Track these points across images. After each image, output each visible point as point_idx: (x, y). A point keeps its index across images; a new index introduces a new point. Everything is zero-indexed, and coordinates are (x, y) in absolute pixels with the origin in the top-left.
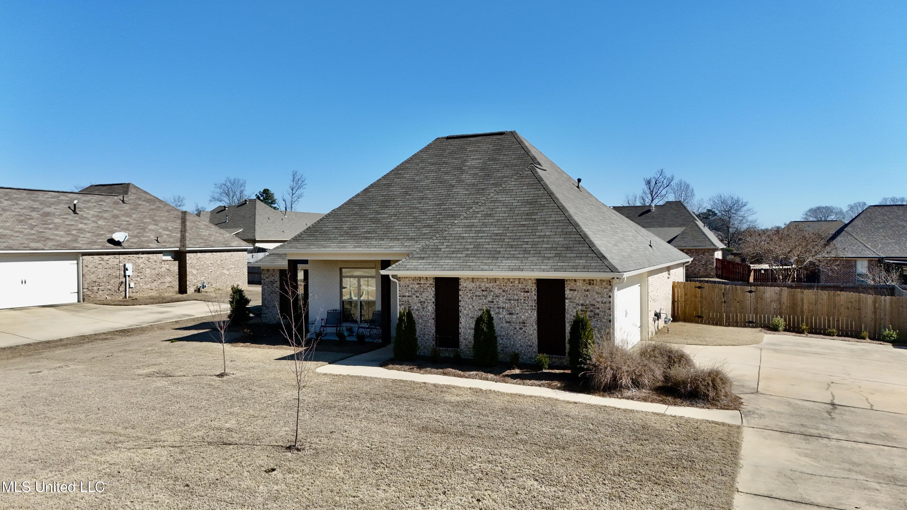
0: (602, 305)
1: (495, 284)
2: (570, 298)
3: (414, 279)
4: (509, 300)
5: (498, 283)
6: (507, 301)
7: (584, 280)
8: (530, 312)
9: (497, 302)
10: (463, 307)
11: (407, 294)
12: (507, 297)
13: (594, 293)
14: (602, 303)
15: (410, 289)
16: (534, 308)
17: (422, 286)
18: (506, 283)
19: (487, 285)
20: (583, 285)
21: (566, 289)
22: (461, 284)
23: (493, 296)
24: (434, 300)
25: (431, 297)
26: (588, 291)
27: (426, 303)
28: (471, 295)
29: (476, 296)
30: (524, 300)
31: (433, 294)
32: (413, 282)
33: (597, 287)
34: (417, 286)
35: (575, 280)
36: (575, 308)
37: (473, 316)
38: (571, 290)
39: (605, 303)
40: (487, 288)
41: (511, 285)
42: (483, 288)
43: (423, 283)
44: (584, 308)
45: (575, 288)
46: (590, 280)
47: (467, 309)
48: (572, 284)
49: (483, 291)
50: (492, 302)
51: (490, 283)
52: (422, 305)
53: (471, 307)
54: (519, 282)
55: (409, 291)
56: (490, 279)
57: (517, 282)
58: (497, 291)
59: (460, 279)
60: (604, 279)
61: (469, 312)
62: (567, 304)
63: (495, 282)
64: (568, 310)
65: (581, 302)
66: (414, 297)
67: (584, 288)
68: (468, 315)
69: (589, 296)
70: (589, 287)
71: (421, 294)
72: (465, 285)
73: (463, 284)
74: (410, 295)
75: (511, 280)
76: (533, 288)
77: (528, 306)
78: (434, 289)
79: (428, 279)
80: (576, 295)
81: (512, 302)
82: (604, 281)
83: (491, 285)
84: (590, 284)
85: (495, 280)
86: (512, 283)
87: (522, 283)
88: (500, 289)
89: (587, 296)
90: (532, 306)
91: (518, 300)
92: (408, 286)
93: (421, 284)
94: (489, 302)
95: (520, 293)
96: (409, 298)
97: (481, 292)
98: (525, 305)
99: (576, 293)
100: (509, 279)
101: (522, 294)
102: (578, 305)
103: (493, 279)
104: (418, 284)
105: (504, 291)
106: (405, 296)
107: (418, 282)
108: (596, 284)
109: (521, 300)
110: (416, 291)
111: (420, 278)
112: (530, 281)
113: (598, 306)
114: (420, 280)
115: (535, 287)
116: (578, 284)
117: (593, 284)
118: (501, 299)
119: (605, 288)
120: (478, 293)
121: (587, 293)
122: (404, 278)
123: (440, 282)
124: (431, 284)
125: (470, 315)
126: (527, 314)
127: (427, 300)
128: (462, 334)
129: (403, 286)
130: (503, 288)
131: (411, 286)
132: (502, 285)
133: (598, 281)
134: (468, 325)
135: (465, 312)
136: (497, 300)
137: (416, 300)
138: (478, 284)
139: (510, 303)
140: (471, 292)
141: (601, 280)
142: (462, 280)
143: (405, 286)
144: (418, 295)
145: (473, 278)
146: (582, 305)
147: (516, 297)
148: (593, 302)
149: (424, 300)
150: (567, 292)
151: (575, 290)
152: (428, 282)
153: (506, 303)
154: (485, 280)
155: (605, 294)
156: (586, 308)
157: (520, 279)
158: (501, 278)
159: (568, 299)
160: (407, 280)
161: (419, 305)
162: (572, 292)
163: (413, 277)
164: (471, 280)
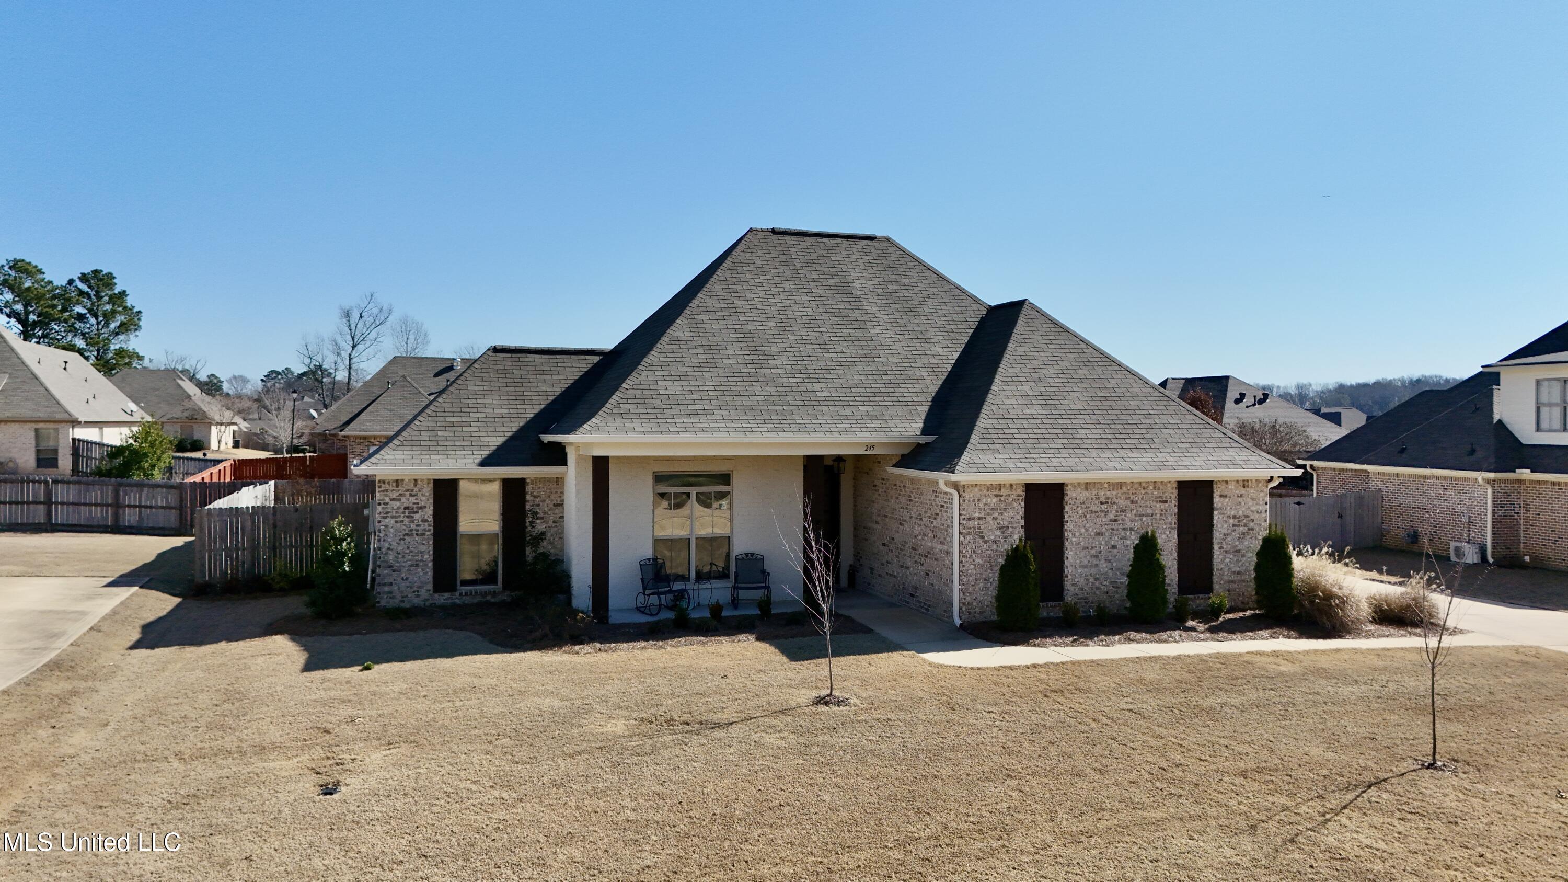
0: (1257, 516)
1: (1120, 491)
2: (1220, 508)
3: (991, 487)
4: (1141, 515)
5: (1124, 489)
6: (1137, 518)
7: (1237, 481)
8: (1168, 533)
9: (1122, 520)
10: (1070, 531)
11: (977, 515)
12: (1137, 511)
13: (1249, 499)
14: (1257, 512)
15: (981, 505)
16: (1173, 526)
17: (1002, 499)
18: (1136, 490)
19: (1109, 494)
20: (1236, 488)
21: (1215, 495)
22: (1069, 493)
23: (1117, 511)
24: (1023, 522)
25: (1019, 517)
26: (1241, 496)
27: (1010, 529)
28: (1084, 510)
29: (1092, 512)
30: (1161, 515)
31: (1022, 512)
32: (987, 493)
33: (1252, 491)
34: (994, 500)
35: (1227, 482)
36: (1226, 522)
37: (1087, 545)
38: (1221, 496)
39: (1261, 512)
40: (1108, 498)
41: (1143, 492)
42: (1102, 499)
43: (1004, 494)
44: (1236, 522)
45: (1226, 493)
46: (1244, 481)
47: (1078, 534)
48: (1223, 487)
49: (1102, 503)
50: (1116, 520)
51: (1113, 490)
52: (1003, 532)
53: (1083, 530)
54: (1155, 488)
55: (980, 509)
56: (1114, 484)
57: (1151, 488)
58: (1123, 503)
59: (1067, 485)
60: (1260, 479)
61: (1081, 539)
62: (1215, 518)
63: (1121, 488)
64: (1217, 526)
65: (1233, 513)
66: (989, 519)
67: (1237, 492)
68: (1079, 544)
69: (1243, 504)
70: (1243, 491)
71: (1002, 514)
72: (1074, 495)
73: (1071, 494)
74: (982, 516)
75: (1143, 485)
76: (1172, 494)
77: (1165, 523)
78: (1023, 504)
79: (1014, 487)
80: (1227, 505)
81: (1144, 519)
82: (1260, 482)
83: (1114, 493)
84: (1244, 487)
85: (1120, 485)
86: (1144, 489)
87: (1159, 489)
88: (1127, 498)
89: (1240, 503)
90: (1171, 524)
91: (1152, 515)
92: (979, 500)
93: (1002, 496)
94: (1111, 520)
95: (1154, 503)
96: (981, 522)
97: (1099, 505)
98: (1162, 522)
99: (1227, 500)
100: (1140, 483)
101: (1158, 505)
102: (1229, 517)
103: (1117, 483)
104: (997, 496)
105: (1132, 502)
106: (974, 519)
107: (997, 493)
108: (1251, 487)
109: (1156, 514)
110: (992, 509)
111: (1000, 486)
112: (1169, 485)
113: (1252, 517)
114: (1000, 490)
115: (1175, 493)
116: (1230, 487)
117: (1248, 486)
118: (1129, 515)
119: (1262, 491)
120: (1094, 508)
121: (1240, 499)
122: (972, 486)
123: (1032, 490)
124: (1019, 496)
125: (1082, 544)
126: (1164, 536)
127: (1011, 523)
128: (1070, 577)
129: (969, 501)
130: (1132, 497)
131: (984, 500)
132: (1130, 492)
133: (1254, 481)
134: (1078, 561)
135: (1074, 539)
136: (1123, 517)
137: (993, 524)
138: (1094, 493)
139: (1142, 520)
140: (1084, 506)
141: (1256, 480)
142: (1070, 487)
143: (974, 501)
144: (996, 515)
145: (1087, 483)
146: (1234, 517)
147: (1149, 511)
148: (1248, 512)
149: (1006, 524)
150: (1217, 500)
151: (1226, 496)
152: (1014, 492)
153: (1134, 521)
154: (1106, 485)
155: (1261, 499)
156: (1239, 521)
157: (1155, 482)
158: (1128, 481)
159: (1217, 509)
160: (976, 489)
161: (998, 533)
162: (1222, 499)
163: (988, 483)
164: (1084, 486)
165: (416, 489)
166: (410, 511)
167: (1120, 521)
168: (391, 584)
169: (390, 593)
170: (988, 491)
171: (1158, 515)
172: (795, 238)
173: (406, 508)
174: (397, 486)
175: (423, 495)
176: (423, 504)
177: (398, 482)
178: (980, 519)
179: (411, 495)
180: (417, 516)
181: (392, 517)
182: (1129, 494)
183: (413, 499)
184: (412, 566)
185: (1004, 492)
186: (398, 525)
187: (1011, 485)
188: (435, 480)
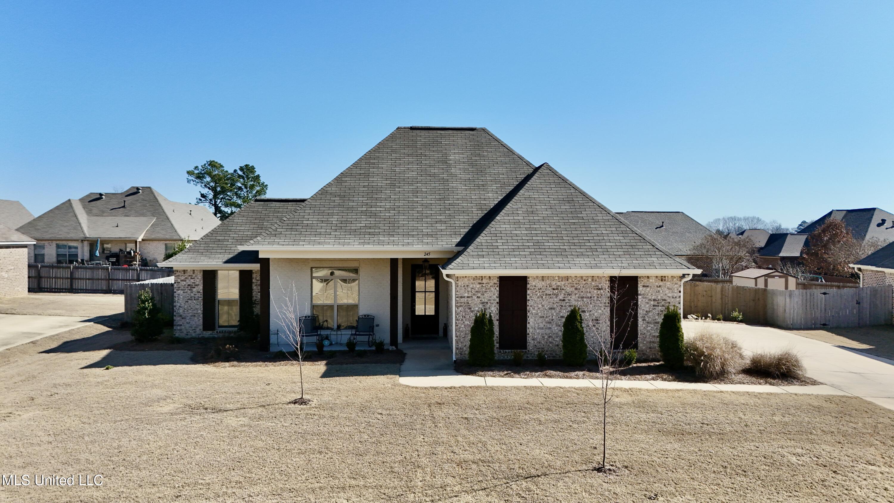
0: (673, 300)
1: (567, 282)
2: (643, 294)
3: (475, 278)
4: (582, 298)
5: (570, 281)
6: (580, 299)
7: (657, 277)
8: (602, 309)
9: (569, 300)
10: (531, 306)
11: (466, 295)
12: (580, 295)
13: (666, 289)
14: (673, 297)
15: (469, 289)
16: (607, 304)
17: (484, 285)
18: (579, 281)
19: (559, 284)
20: (656, 282)
21: (639, 285)
22: (530, 282)
23: (565, 294)
24: (498, 300)
25: (495, 297)
26: (660, 286)
27: (489, 304)
28: (541, 294)
29: (546, 295)
30: (598, 297)
31: (497, 294)
32: (473, 282)
33: (669, 283)
34: (478, 286)
35: (648, 277)
36: (648, 303)
37: (543, 315)
38: (644, 286)
39: (676, 297)
40: (559, 286)
41: (584, 283)
42: (555, 287)
43: (485, 283)
44: (656, 303)
45: (648, 285)
46: (662, 276)
47: (536, 308)
48: (646, 281)
49: (554, 289)
50: (564, 300)
51: (562, 281)
52: (484, 306)
53: (540, 306)
54: (593, 280)
55: (468, 291)
56: (562, 277)
57: (590, 280)
58: (569, 289)
59: (529, 278)
60: (675, 275)
61: (539, 311)
62: (640, 300)
63: (567, 280)
64: (641, 306)
65: (653, 298)
66: (475, 297)
67: (657, 284)
68: (537, 314)
69: (661, 292)
70: (661, 283)
71: (483, 294)
72: (534, 284)
73: (531, 283)
74: (470, 295)
75: (584, 278)
76: (606, 285)
77: (601, 303)
78: (498, 289)
79: (492, 278)
80: (649, 292)
81: (585, 300)
82: (675, 277)
83: (563, 283)
84: (662, 281)
85: (567, 278)
86: (585, 281)
87: (596, 281)
88: (572, 287)
89: (659, 291)
90: (605, 303)
91: (591, 297)
92: (467, 286)
93: (483, 283)
94: (560, 300)
95: (593, 290)
96: (469, 299)
97: (552, 290)
98: (598, 302)
99: (648, 289)
100: (582, 277)
101: (595, 291)
102: (650, 300)
103: (565, 277)
104: (480, 283)
105: (576, 289)
106: (464, 297)
107: (480, 282)
108: (668, 281)
109: (594, 297)
110: (477, 292)
111: (482, 278)
112: (603, 279)
113: (669, 301)
114: (482, 280)
115: (608, 283)
116: (651, 281)
117: (665, 280)
118: (573, 297)
119: (676, 284)
120: (548, 292)
121: (659, 289)
122: (463, 277)
123: (504, 281)
124: (495, 284)
125: (540, 314)
126: (600, 311)
127: (490, 300)
128: (530, 334)
129: (461, 286)
130: (576, 286)
131: (471, 286)
132: (575, 283)
133: (670, 277)
134: (537, 325)
135: (534, 311)
136: (569, 298)
137: (477, 301)
138: (548, 282)
139: (583, 300)
140: (541, 291)
141: (672, 277)
142: (531, 279)
143: (464, 286)
144: (479, 295)
145: (543, 277)
146: (654, 300)
147: (589, 295)
148: (665, 297)
149: (486, 301)
150: (640, 289)
151: (648, 286)
152: (492, 282)
153: (578, 301)
154: (557, 278)
155: (676, 289)
156: (658, 303)
157: (593, 276)
158: (573, 276)
159: (640, 295)
160: (466, 279)
161: (481, 306)
162: (644, 288)
163: (474, 276)
164: (541, 278)
165: (194, 275)
166: (191, 287)
167: (567, 301)
168: (181, 325)
169: (181, 330)
170: (474, 280)
171: (596, 298)
172: (423, 132)
173: (189, 285)
174: (184, 273)
175: (198, 278)
176: (197, 283)
177: (185, 271)
178: (468, 297)
179: (191, 278)
180: (194, 290)
181: (182, 290)
182: (573, 284)
183: (192, 281)
184: (192, 316)
185: (484, 281)
186: (185, 294)
187: (490, 277)
188: (204, 271)
